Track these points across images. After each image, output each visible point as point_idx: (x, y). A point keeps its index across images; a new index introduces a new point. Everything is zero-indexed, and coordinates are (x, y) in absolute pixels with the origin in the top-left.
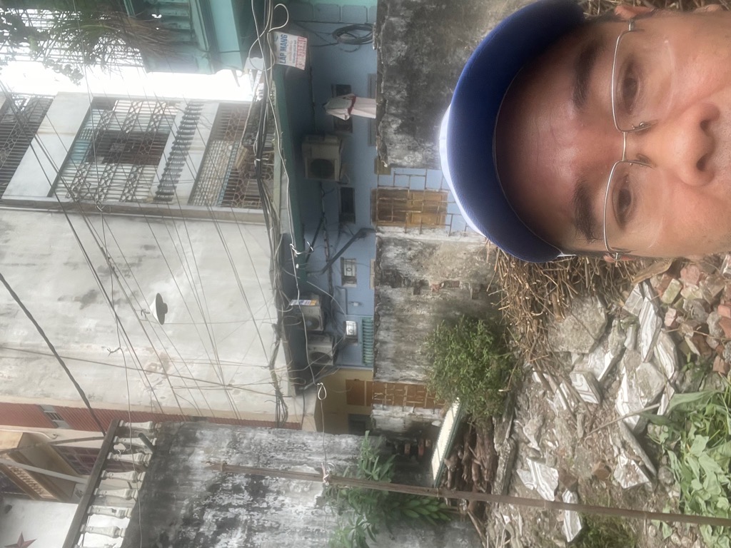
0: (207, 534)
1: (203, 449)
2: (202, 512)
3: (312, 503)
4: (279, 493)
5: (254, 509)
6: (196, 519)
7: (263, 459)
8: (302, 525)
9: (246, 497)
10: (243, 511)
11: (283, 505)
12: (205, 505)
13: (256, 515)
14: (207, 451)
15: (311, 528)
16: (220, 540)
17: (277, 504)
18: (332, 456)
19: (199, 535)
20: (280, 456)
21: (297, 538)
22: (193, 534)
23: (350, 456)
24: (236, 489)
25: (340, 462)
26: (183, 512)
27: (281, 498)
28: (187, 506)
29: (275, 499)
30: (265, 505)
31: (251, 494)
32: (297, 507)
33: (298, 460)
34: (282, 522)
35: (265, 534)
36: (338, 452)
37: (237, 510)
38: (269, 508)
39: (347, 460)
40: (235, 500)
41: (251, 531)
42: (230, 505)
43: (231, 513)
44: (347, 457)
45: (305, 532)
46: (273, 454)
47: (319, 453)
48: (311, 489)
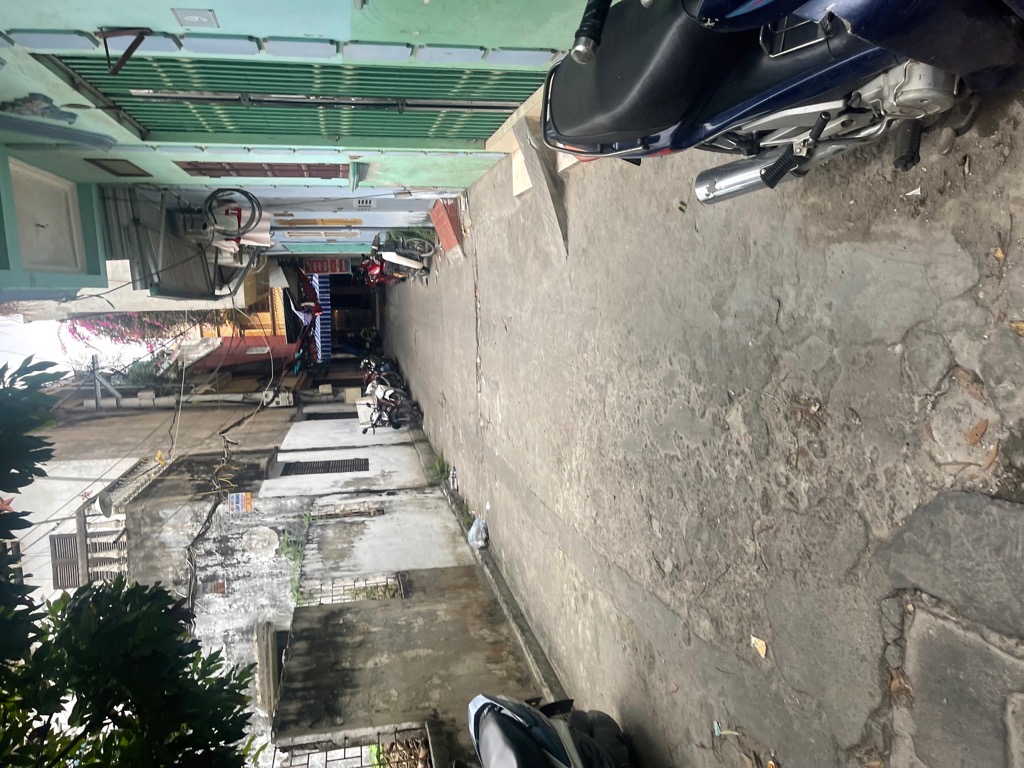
1: (170, 526)
3: (272, 554)
4: (244, 551)
5: (227, 566)
7: (224, 527)
8: (268, 571)
9: (219, 558)
10: (219, 568)
11: (249, 559)
13: (230, 570)
14: (174, 527)
15: (275, 571)
17: (245, 559)
18: (282, 515)
20: (238, 522)
21: (266, 580)
23: (296, 514)
24: (209, 553)
25: (289, 520)
26: (170, 576)
27: (246, 554)
28: (172, 572)
29: (242, 556)
30: (235, 561)
31: (222, 554)
32: (260, 559)
33: (254, 523)
34: (252, 571)
35: (241, 581)
36: (287, 512)
38: (239, 562)
39: (294, 517)
40: (210, 561)
42: (207, 566)
44: (293, 515)
45: (271, 575)
46: (232, 521)
47: (270, 515)
48: (269, 544)
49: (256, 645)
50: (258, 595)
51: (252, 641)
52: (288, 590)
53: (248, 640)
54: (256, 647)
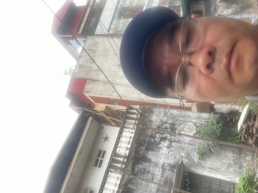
0: (157, 141)
1: (155, 115)
2: (155, 134)
3: (192, 135)
5: (172, 135)
6: (153, 136)
7: (175, 119)
8: (188, 142)
10: (168, 135)
12: (156, 132)
13: (173, 137)
14: (157, 116)
15: (191, 143)
16: (161, 143)
18: (200, 120)
19: (155, 141)
20: (181, 119)
21: (186, 145)
22: (153, 141)
23: (206, 121)
24: (166, 128)
25: (203, 122)
26: (150, 134)
28: (151, 132)
31: (171, 130)
33: (187, 120)
34: (181, 140)
35: (176, 143)
36: (202, 119)
37: (166, 135)
39: (205, 122)
41: (171, 141)
43: (165, 135)
44: (205, 121)
45: (189, 144)
46: (178, 118)
47: (194, 119)
48: (191, 130)
49: (175, 174)
50: (182, 151)
51: (174, 172)
52: (196, 153)
53: (172, 171)
54: (175, 176)
